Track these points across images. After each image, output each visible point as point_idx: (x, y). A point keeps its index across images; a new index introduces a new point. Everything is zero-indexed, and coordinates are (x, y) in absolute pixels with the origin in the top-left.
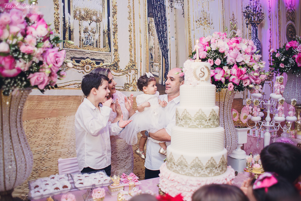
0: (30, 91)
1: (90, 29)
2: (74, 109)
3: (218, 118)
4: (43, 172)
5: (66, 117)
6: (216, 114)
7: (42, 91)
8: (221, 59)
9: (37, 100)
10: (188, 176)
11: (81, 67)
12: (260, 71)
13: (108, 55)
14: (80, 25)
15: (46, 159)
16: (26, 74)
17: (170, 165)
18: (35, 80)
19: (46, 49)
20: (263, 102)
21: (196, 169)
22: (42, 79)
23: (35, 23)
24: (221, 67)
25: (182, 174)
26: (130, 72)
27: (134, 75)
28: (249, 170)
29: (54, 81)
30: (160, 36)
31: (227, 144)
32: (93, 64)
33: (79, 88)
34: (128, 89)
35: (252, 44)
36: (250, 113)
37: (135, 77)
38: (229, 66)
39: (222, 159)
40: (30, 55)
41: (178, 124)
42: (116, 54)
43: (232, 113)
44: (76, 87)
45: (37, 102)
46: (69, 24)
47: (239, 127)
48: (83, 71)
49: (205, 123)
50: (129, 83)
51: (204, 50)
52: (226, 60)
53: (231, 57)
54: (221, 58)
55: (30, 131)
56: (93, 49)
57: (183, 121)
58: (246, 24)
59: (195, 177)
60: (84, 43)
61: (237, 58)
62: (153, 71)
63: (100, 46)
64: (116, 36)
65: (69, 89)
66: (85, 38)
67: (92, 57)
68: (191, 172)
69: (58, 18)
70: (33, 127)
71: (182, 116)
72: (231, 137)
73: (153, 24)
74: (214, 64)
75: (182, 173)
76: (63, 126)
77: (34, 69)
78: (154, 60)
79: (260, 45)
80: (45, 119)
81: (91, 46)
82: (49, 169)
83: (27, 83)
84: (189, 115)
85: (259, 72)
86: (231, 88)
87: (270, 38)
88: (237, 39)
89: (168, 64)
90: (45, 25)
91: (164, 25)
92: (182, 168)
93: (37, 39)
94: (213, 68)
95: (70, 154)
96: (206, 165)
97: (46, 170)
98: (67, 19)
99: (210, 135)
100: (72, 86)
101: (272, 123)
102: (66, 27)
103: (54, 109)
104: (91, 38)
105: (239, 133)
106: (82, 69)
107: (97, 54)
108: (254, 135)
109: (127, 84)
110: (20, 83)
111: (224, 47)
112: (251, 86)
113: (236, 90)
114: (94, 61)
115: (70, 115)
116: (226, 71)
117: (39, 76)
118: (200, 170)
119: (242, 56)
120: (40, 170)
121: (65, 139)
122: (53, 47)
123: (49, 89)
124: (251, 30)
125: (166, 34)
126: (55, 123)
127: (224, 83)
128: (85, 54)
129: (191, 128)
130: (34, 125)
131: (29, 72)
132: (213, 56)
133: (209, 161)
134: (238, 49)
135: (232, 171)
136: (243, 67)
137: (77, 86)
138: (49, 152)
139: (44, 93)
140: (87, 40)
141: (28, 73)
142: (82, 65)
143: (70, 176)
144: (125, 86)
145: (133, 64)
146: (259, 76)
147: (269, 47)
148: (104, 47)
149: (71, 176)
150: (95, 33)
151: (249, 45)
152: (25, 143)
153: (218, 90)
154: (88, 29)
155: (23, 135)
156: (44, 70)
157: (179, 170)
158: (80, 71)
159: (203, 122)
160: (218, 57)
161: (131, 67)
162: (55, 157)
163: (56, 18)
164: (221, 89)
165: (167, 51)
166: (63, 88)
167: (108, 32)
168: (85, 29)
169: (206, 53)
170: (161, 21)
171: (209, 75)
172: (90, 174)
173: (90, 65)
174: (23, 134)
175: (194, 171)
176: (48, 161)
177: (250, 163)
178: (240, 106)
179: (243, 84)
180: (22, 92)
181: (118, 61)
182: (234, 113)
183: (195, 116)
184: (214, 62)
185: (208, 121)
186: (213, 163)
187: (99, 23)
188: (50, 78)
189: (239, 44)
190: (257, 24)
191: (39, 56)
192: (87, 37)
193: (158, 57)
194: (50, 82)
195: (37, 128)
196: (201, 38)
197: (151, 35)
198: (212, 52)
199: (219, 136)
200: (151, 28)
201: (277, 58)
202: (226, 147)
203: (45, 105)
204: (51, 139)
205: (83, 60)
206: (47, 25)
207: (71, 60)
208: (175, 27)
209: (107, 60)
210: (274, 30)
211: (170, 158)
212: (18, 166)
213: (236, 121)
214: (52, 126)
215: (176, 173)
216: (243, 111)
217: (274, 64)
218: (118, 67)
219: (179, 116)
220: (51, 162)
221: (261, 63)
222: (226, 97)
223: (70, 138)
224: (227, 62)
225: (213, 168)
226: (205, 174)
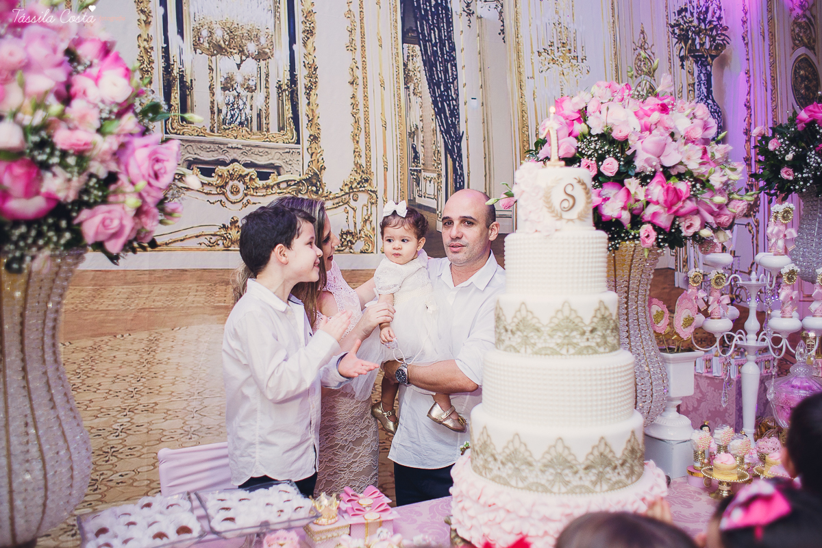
0: (79, 258)
1: (239, 78)
2: (197, 307)
3: (616, 325)
4: (111, 487)
5: (175, 329)
6: (611, 314)
7: (114, 258)
8: (617, 159)
9: (93, 282)
10: (534, 491)
11: (217, 188)
12: (729, 191)
13: (291, 152)
14: (211, 69)
15: (120, 451)
16: (72, 210)
17: (482, 463)
18: (98, 227)
19: (126, 139)
20: (736, 277)
21: (557, 473)
22: (116, 223)
23: (93, 64)
24: (618, 180)
25: (517, 487)
26: (355, 200)
27: (365, 208)
28: (704, 471)
29: (148, 228)
30: (437, 95)
31: (638, 398)
32: (251, 179)
33: (211, 247)
34: (351, 248)
35: (704, 113)
36: (699, 310)
37: (369, 213)
38: (641, 177)
39: (629, 441)
40: (82, 156)
41: (503, 343)
42: (314, 150)
43: (649, 311)
44: (203, 245)
45: (94, 290)
46: (181, 67)
47: (671, 350)
48: (222, 198)
49: (579, 341)
50: (352, 230)
51: (570, 134)
52: (634, 162)
53: (647, 152)
54: (619, 155)
55: (74, 373)
56: (249, 136)
57: (516, 336)
58: (678, 58)
59: (555, 493)
60: (223, 119)
61: (664, 154)
62: (421, 197)
63: (270, 126)
64: (313, 98)
65: (183, 249)
66: (228, 104)
67: (247, 159)
68: (543, 482)
69: (149, 50)
70: (84, 361)
71: (513, 322)
72: (650, 378)
73: (418, 63)
74: (599, 174)
75: (517, 484)
76: (169, 355)
77: (93, 197)
78: (423, 164)
79: (719, 116)
80: (115, 336)
81: (243, 127)
82: (130, 478)
83: (74, 236)
84: (534, 317)
85: (727, 192)
86: (650, 240)
87: (748, 97)
88: (661, 100)
89: (462, 174)
90: (121, 70)
91: (449, 64)
92: (517, 469)
93: (101, 111)
94: (597, 184)
95: (189, 437)
96: (587, 459)
97: (122, 482)
98: (174, 52)
99: (595, 375)
100: (193, 243)
101: (764, 336)
102: (171, 76)
103: (141, 309)
104: (245, 104)
105: (671, 368)
106: (218, 194)
107: (261, 150)
108: (708, 372)
109: (348, 233)
110: (53, 236)
111: (626, 123)
112: (706, 233)
113: (662, 244)
114: (253, 169)
115: (187, 325)
116: (632, 192)
117: (107, 215)
118: (570, 475)
119: (678, 149)
120: (104, 482)
121: (173, 394)
122: (145, 132)
123: (134, 251)
124: (693, 75)
125: (455, 90)
126: (146, 349)
127: (629, 226)
128: (228, 150)
129: (541, 355)
130: (84, 354)
131: (80, 204)
132: (596, 150)
133: (593, 448)
134: (667, 128)
135: (659, 476)
136: (681, 180)
137: (207, 242)
138: (128, 432)
139: (117, 265)
140: (233, 110)
141: (76, 208)
142: (218, 182)
143: (196, 497)
144: (343, 240)
145: (363, 177)
146: (727, 205)
147: (745, 121)
148: (281, 129)
149: (199, 498)
150: (256, 89)
151: (695, 117)
152: (68, 406)
153: (612, 245)
154: (233, 80)
155: (63, 386)
156: (121, 198)
157: (508, 475)
158: (212, 199)
159: (574, 337)
160: (608, 152)
161: (359, 186)
162: (146, 444)
163: (143, 51)
164: (619, 243)
165: (459, 139)
166: (165, 247)
167: (291, 88)
168: (226, 79)
169: (575, 143)
170: (439, 53)
171: (588, 203)
172: (253, 493)
173: (241, 182)
174: (61, 382)
175: (551, 478)
176: (127, 455)
177: (703, 452)
178: (667, 290)
179: (683, 229)
180: (59, 260)
181: (321, 169)
182: (657, 311)
183: (551, 322)
184: (598, 167)
185: (588, 334)
186: (605, 453)
187: (264, 62)
188: (137, 221)
189: (668, 114)
190: (709, 59)
191: (108, 157)
192: (231, 102)
193: (434, 154)
194: (139, 232)
195: (93, 363)
196: (559, 101)
197: (412, 94)
198: (592, 139)
199: (621, 377)
200: (411, 73)
201: (772, 153)
202: (638, 408)
203: (116, 297)
204: (134, 392)
205: (223, 168)
206: (127, 69)
207: (189, 167)
208: (479, 70)
209: (290, 167)
210: (757, 74)
211: (483, 441)
212: (50, 474)
213: (662, 332)
214: (138, 356)
215: (501, 484)
216: (681, 303)
217: (763, 169)
218: (320, 185)
219: (505, 323)
220: (134, 460)
221: (731, 167)
222: (635, 266)
223: (188, 391)
224: (637, 166)
225: (606, 467)
226: (582, 487)
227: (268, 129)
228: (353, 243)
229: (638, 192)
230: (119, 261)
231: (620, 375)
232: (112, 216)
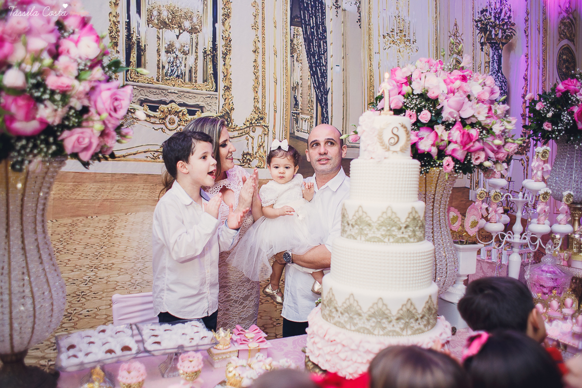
0: (62, 163)
1: (177, 45)
2: (143, 200)
3: (423, 224)
4: (81, 319)
5: (128, 214)
6: (419, 217)
7: (86, 164)
8: (430, 111)
9: (73, 180)
10: (362, 333)
11: (160, 119)
12: (506, 136)
13: (211, 97)
14: (159, 38)
15: (88, 295)
16: (57, 131)
17: (328, 312)
18: (74, 143)
19: (96, 84)
20: (508, 195)
21: (378, 322)
22: (87, 141)
23: (75, 32)
24: (430, 125)
25: (350, 330)
26: (254, 132)
27: (260, 137)
29: (109, 145)
30: (313, 62)
31: (437, 274)
32: (183, 114)
33: (154, 159)
34: (249, 164)
36: (482, 217)
37: (263, 141)
38: (446, 124)
39: (427, 302)
40: (65, 94)
41: (346, 233)
42: (227, 97)
43: (448, 216)
44: (149, 158)
45: (74, 186)
46: (138, 35)
47: (462, 243)
48: (163, 126)
49: (397, 233)
50: (250, 152)
51: (399, 93)
52: (441, 114)
53: (451, 107)
54: (432, 109)
55: (58, 241)
56: (183, 85)
57: (355, 228)
58: (479, 44)
59: (375, 335)
60: (166, 73)
61: (462, 109)
62: (299, 131)
63: (197, 79)
64: (227, 61)
65: (135, 160)
66: (169, 63)
67: (181, 101)
68: (368, 327)
69: (117, 23)
70: (65, 233)
71: (353, 219)
72: (446, 261)
73: (301, 39)
74: (418, 121)
75: (350, 327)
76: (123, 232)
77: (72, 122)
78: (301, 109)
79: (505, 85)
80: (87, 217)
81: (179, 78)
82: (94, 313)
83: (58, 148)
84: (367, 216)
85: (504, 137)
86: (450, 168)
87: (526, 72)
88: (463, 73)
89: (327, 117)
90: (93, 37)
91: (322, 41)
92: (351, 318)
93: (79, 65)
94: (416, 128)
95: (135, 287)
96: (398, 313)
97: (88, 316)
98: (133, 25)
99: (407, 257)
100: (142, 156)
101: (525, 236)
102: (131, 41)
103: (105, 200)
104: (181, 63)
105: (461, 255)
106: (160, 124)
107: (191, 95)
108: (488, 259)
109: (248, 154)
110: (44, 148)
111: (438, 87)
112: (487, 164)
113: (457, 171)
114: (185, 108)
115: (137, 211)
116: (439, 134)
117: (81, 135)
118: (387, 323)
119: (472, 106)
120: (76, 315)
121: (125, 258)
122: (109, 80)
123: (99, 160)
124: (489, 56)
125: (325, 59)
126: (108, 226)
127: (436, 157)
128: (168, 94)
129: (371, 242)
130: (65, 229)
131: (63, 127)
132: (416, 105)
133: (403, 306)
134: (465, 92)
135: (446, 326)
136: (473, 127)
137: (151, 156)
138: (93, 282)
140: (173, 67)
141: (60, 129)
142: (160, 116)
143: (136, 328)
144: (244, 158)
145: (260, 116)
146: (504, 146)
147: (523, 89)
148: (205, 81)
149: (138, 328)
150: (189, 53)
151: (485, 85)
152: (52, 263)
153: (424, 170)
154: (174, 46)
155: (48, 249)
156: (91, 124)
157: (345, 321)
158: (156, 127)
159: (394, 231)
160: (425, 106)
161: (256, 122)
162: (105, 291)
163: (113, 24)
164: (429, 169)
165: (326, 93)
166: (123, 158)
167: (213, 53)
168: (168, 45)
169: (402, 99)
170: (315, 33)
171: (408, 141)
172: (174, 326)
173: (176, 116)
174: (47, 246)
175: (373, 324)
176: (92, 298)
179: (473, 161)
180: (48, 164)
181: (231, 109)
182: (454, 216)
183: (378, 220)
184: (417, 116)
185: (403, 229)
186: (411, 310)
187: (195, 35)
188: (102, 139)
189: (466, 82)
190: (501, 45)
191: (82, 96)
192: (171, 61)
193: (309, 103)
194: (102, 148)
195: (72, 235)
196: (393, 70)
197: (295, 61)
198: (414, 97)
199: (424, 259)
200: (295, 46)
201: (538, 112)
202: (436, 281)
203: (89, 191)
204: (98, 256)
205: (164, 106)
206: (98, 37)
207: (141, 105)
208: (342, 46)
209: (210, 107)
210: (533, 57)
211: (329, 298)
212: (38, 307)
213: (456, 230)
214: (102, 231)
215: (340, 327)
216: (470, 211)
217: (531, 122)
218: (230, 120)
219: (348, 219)
220: (97, 301)
221: (508, 120)
222: (439, 185)
223: (135, 256)
224: (444, 117)
225: (411, 319)
226: (394, 331)
227: (196, 81)
228: (250, 161)
229: (443, 134)
230: (90, 166)
231: (423, 257)
232: (84, 136)
